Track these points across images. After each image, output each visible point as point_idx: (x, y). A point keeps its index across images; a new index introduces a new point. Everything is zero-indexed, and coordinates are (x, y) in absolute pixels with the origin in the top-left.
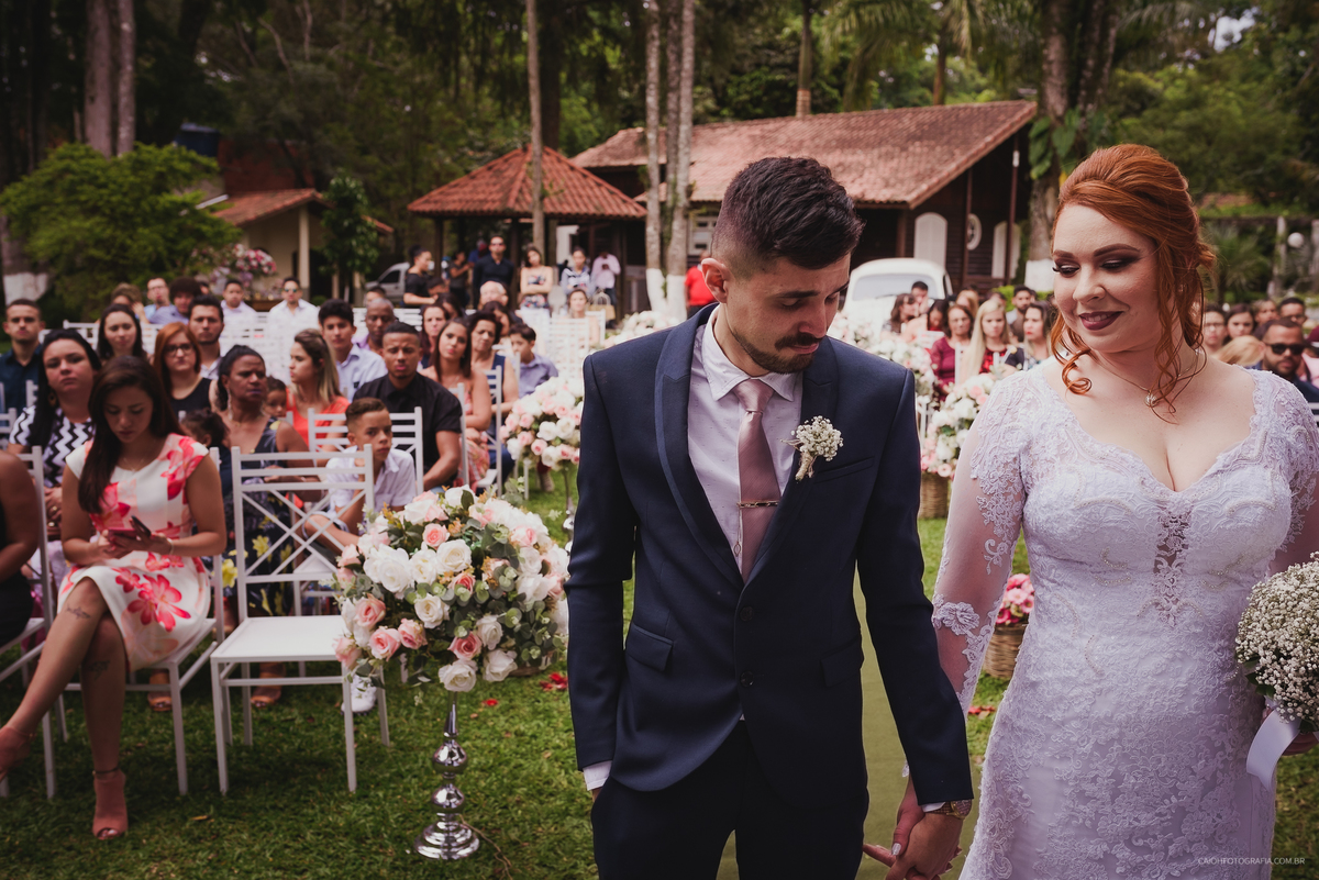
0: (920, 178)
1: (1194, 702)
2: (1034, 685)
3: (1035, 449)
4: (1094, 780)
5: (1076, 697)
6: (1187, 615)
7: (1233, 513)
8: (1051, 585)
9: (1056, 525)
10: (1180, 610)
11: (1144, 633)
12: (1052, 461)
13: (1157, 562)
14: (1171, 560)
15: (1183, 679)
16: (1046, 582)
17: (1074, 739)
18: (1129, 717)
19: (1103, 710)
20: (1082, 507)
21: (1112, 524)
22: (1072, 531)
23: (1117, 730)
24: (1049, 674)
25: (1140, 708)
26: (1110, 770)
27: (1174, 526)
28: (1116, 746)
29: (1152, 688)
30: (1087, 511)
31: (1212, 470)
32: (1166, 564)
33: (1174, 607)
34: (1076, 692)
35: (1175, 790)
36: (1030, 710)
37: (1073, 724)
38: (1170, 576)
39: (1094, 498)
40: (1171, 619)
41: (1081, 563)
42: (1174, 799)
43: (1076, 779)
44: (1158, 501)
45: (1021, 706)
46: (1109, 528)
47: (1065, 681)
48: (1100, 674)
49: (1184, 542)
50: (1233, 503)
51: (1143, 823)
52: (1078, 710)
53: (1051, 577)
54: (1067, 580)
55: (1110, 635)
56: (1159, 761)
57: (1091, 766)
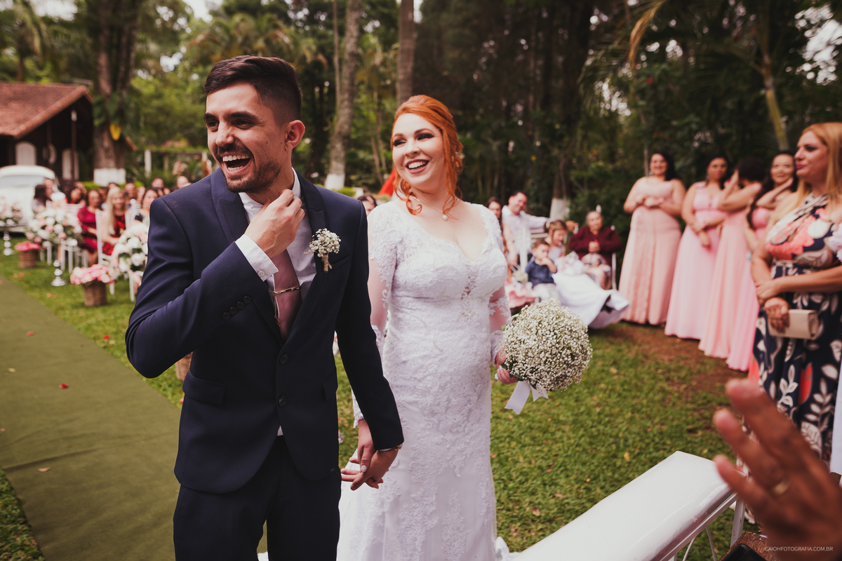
0: (19, 122)
1: (479, 357)
2: (404, 362)
3: (406, 241)
4: (438, 404)
5: (430, 364)
6: (475, 317)
7: (494, 271)
8: (409, 311)
9: (422, 280)
10: (472, 316)
11: (458, 328)
12: (415, 248)
13: (463, 295)
14: (468, 293)
15: (474, 348)
16: (405, 310)
17: (429, 386)
18: (455, 369)
19: (444, 368)
20: (437, 270)
21: (450, 278)
22: (431, 282)
23: (449, 377)
24: (414, 355)
25: (460, 364)
26: (446, 398)
27: (472, 278)
28: (449, 385)
29: (464, 354)
30: (440, 271)
31: (484, 251)
32: (466, 294)
33: (470, 315)
34: (430, 361)
35: (469, 401)
36: (402, 375)
37: (428, 378)
38: (467, 300)
39: (441, 266)
40: (469, 321)
41: (427, 298)
42: (468, 405)
43: (430, 405)
44: (467, 266)
45: (395, 375)
46: (448, 280)
47: (424, 357)
48: (441, 351)
49: (475, 284)
50: (494, 265)
51: (457, 420)
52: (431, 370)
53: (409, 307)
54: (419, 307)
55: (444, 331)
56: (465, 389)
57: (438, 397)
